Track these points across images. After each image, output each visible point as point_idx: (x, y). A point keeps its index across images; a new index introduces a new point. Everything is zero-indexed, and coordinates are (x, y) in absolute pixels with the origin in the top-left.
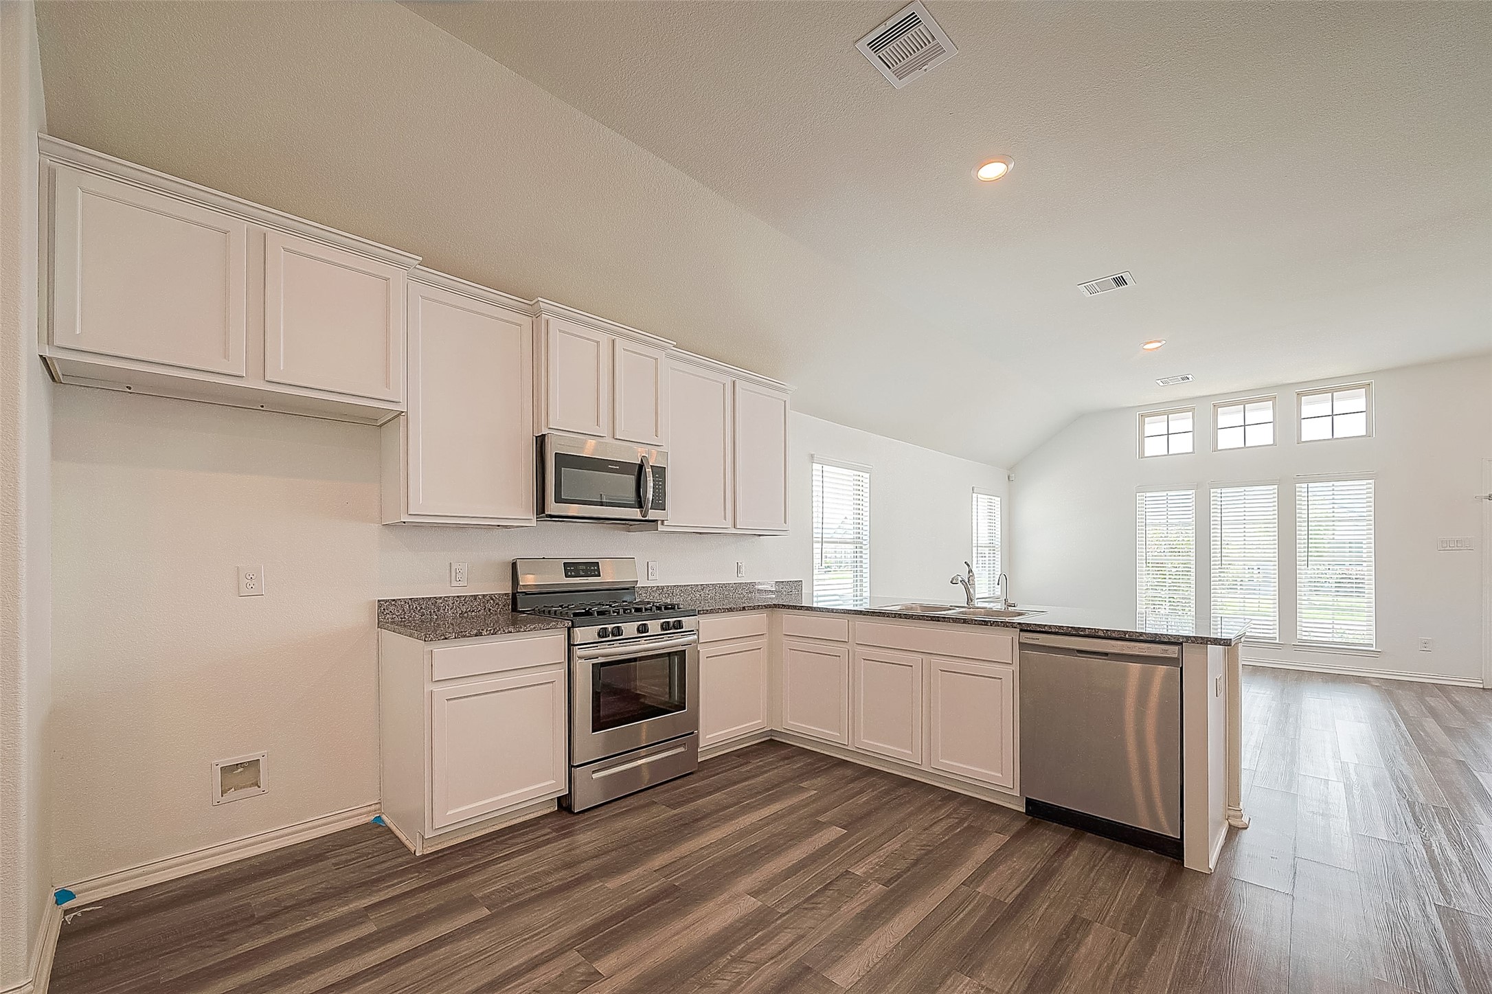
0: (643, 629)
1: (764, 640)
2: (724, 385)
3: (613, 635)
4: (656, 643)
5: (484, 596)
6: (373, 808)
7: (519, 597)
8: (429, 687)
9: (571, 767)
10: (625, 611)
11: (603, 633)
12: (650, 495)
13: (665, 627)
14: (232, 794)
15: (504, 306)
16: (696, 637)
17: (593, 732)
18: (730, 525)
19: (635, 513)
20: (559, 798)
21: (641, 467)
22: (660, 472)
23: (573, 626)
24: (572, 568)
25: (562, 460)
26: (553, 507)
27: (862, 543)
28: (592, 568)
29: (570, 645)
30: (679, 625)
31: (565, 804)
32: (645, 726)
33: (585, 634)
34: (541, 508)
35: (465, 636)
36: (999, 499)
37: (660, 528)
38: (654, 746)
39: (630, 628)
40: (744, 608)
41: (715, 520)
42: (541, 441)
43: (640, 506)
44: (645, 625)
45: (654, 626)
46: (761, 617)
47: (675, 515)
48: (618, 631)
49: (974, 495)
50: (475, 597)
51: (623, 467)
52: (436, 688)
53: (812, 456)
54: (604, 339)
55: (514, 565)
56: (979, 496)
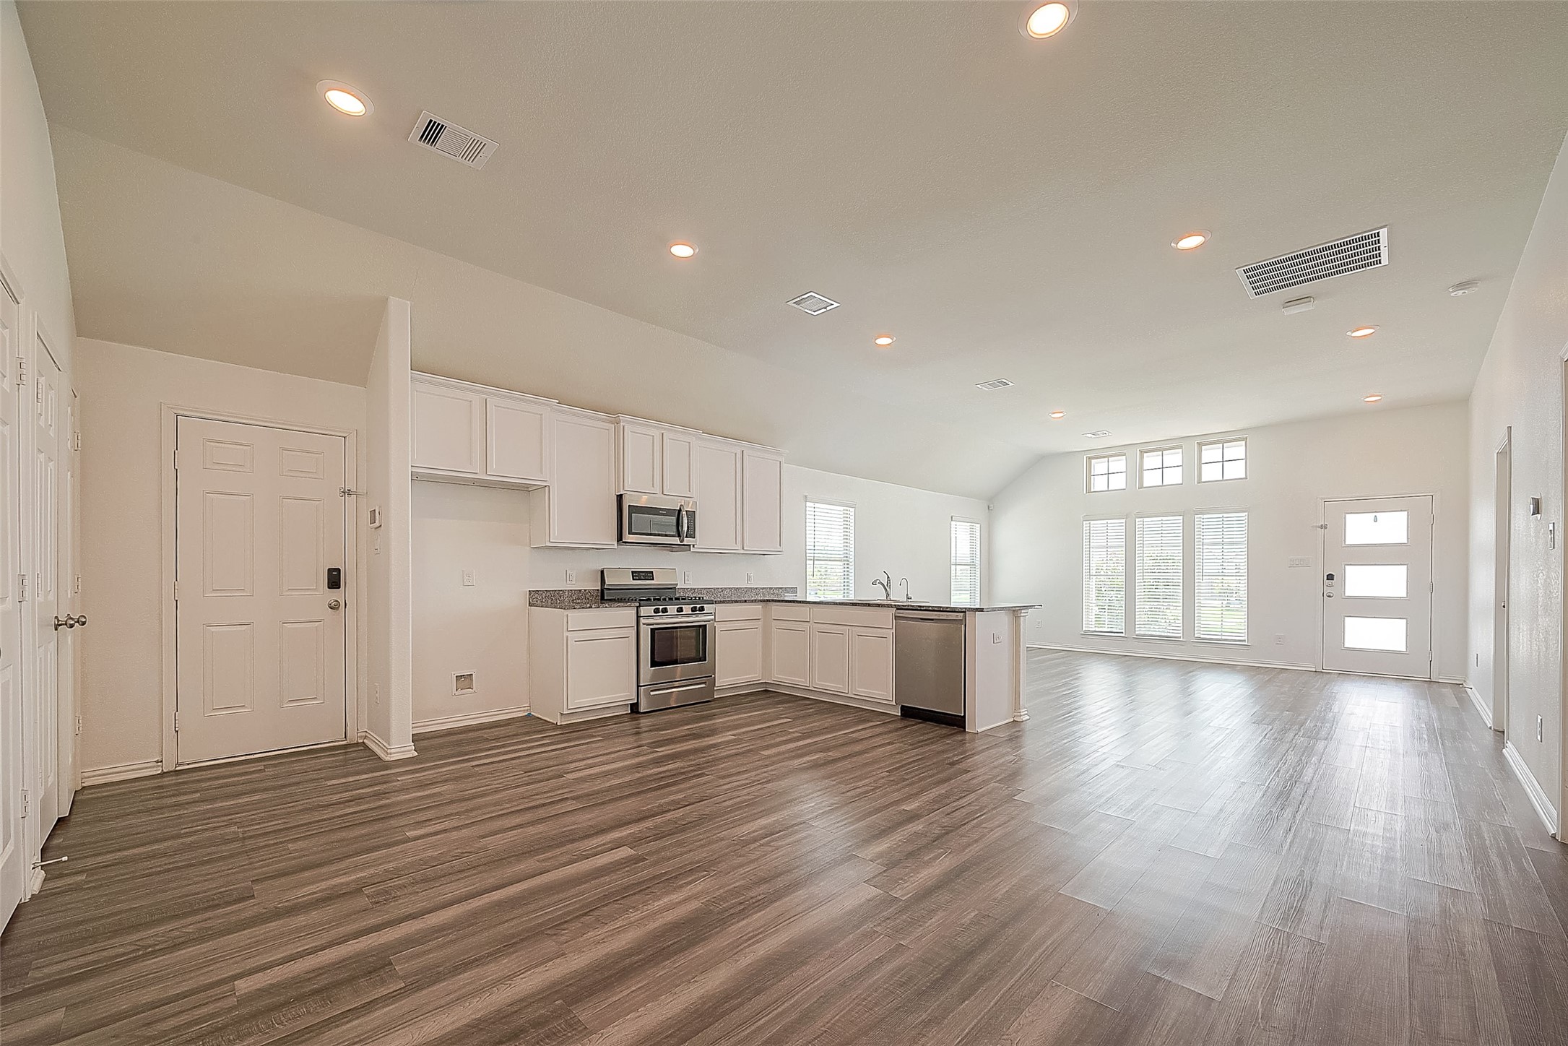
0: (680, 610)
1: (760, 623)
2: (736, 454)
3: (663, 612)
4: (688, 617)
5: (585, 590)
6: (526, 708)
7: (606, 591)
8: (566, 634)
9: (638, 686)
10: (670, 599)
11: (656, 611)
12: (685, 529)
13: (694, 609)
14: (460, 692)
15: (599, 420)
16: (713, 617)
17: (651, 667)
18: (740, 547)
19: (676, 540)
20: (631, 704)
21: (680, 511)
22: (692, 515)
23: (640, 606)
24: (636, 575)
25: (633, 509)
26: (628, 538)
27: (848, 561)
28: (649, 575)
29: (638, 617)
30: (702, 609)
31: (634, 708)
32: (679, 669)
33: (647, 610)
34: (620, 538)
35: (583, 608)
36: (979, 525)
37: (692, 549)
38: (685, 681)
39: (672, 609)
40: (745, 601)
41: (729, 544)
42: (620, 498)
43: (679, 536)
44: (682, 608)
45: (687, 609)
46: (759, 607)
47: (702, 540)
48: (665, 610)
49: (953, 523)
50: (580, 591)
51: (668, 512)
52: (569, 634)
53: (806, 496)
54: (657, 433)
55: (602, 572)
56: (958, 523)
